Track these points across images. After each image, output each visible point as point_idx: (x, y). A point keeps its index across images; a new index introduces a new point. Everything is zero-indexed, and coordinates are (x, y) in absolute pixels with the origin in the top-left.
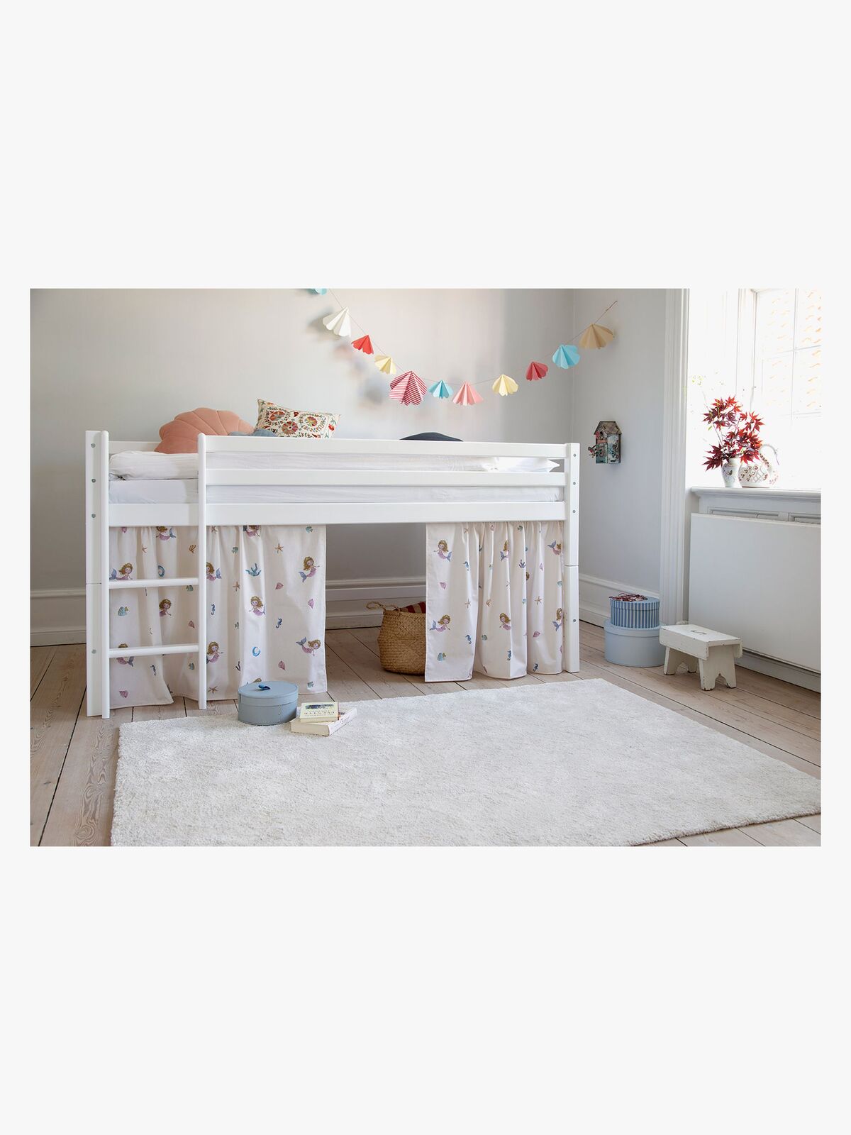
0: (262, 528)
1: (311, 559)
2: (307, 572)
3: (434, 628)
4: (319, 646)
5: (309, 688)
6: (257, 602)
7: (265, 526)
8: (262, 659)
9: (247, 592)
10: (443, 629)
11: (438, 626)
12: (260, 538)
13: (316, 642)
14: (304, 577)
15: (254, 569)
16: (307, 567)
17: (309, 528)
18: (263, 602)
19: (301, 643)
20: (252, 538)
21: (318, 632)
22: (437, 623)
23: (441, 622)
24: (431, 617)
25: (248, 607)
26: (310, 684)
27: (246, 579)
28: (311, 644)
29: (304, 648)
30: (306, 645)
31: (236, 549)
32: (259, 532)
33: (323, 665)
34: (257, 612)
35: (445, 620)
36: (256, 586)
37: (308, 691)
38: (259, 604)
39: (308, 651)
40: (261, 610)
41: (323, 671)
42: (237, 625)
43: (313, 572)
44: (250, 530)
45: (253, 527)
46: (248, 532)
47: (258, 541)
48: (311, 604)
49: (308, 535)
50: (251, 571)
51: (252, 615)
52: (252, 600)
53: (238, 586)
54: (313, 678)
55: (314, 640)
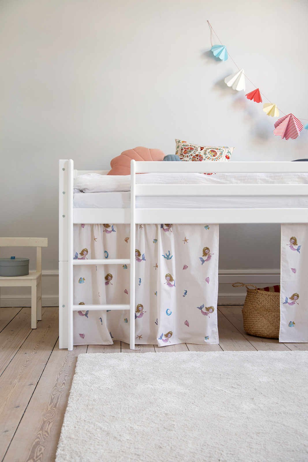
0: (174, 225)
1: (208, 249)
2: (205, 258)
3: (286, 302)
4: (213, 311)
5: (205, 341)
6: (169, 278)
7: (176, 224)
8: (173, 317)
9: (163, 271)
10: (293, 303)
11: (290, 301)
12: (172, 233)
13: (211, 307)
14: (203, 261)
15: (168, 254)
16: (205, 254)
17: (207, 226)
18: (174, 278)
19: (201, 308)
20: (167, 233)
21: (213, 301)
22: (289, 299)
23: (292, 298)
24: (284, 295)
25: (163, 280)
26: (206, 338)
27: (162, 261)
28: (208, 309)
29: (202, 312)
30: (204, 310)
31: (156, 241)
32: (171, 228)
33: (215, 325)
34: (169, 285)
35: (295, 297)
36: (169, 267)
37: (205, 342)
38: (171, 279)
39: (205, 314)
40: (173, 283)
41: (216, 329)
42: (156, 294)
43: (209, 257)
44: (165, 227)
45: (168, 225)
46: (164, 229)
47: (171, 235)
48: (207, 280)
49: (206, 231)
50: (166, 256)
51: (166, 287)
52: (166, 276)
53: (157, 266)
54: (209, 333)
55: (209, 306)
